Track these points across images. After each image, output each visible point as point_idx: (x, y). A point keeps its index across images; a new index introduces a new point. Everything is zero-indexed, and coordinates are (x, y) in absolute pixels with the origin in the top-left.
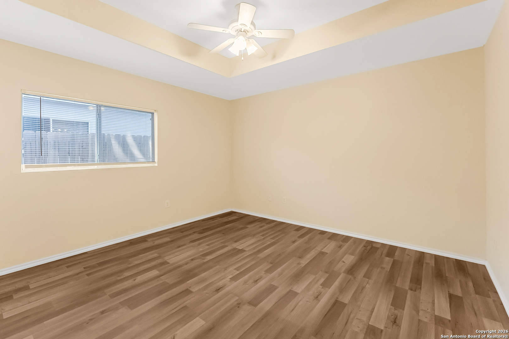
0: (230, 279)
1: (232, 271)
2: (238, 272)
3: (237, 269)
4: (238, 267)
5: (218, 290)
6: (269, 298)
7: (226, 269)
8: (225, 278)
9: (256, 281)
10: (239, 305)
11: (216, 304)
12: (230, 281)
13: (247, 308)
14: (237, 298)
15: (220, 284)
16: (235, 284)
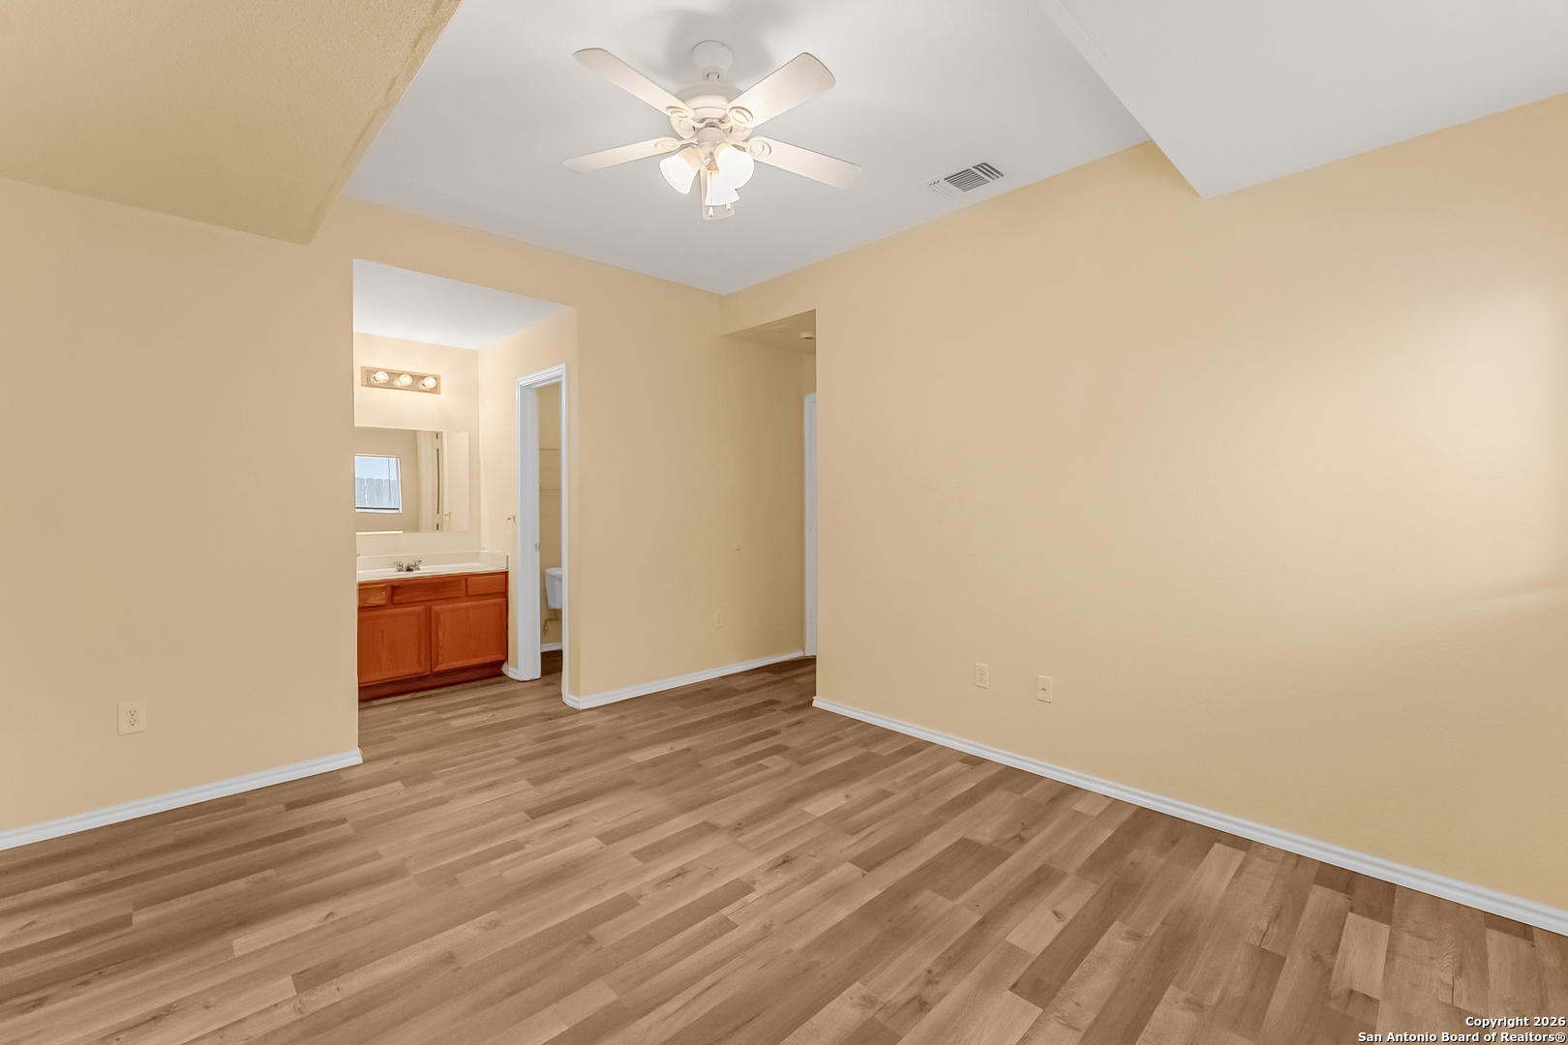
0: (753, 890)
1: (746, 919)
2: (725, 912)
3: (727, 926)
4: (721, 934)
5: (786, 861)
6: (670, 834)
7: (766, 932)
8: (768, 894)
9: (681, 873)
10: (739, 827)
11: (788, 834)
12: (754, 883)
13: (724, 821)
14: (740, 839)
15: (781, 878)
16: (740, 873)
